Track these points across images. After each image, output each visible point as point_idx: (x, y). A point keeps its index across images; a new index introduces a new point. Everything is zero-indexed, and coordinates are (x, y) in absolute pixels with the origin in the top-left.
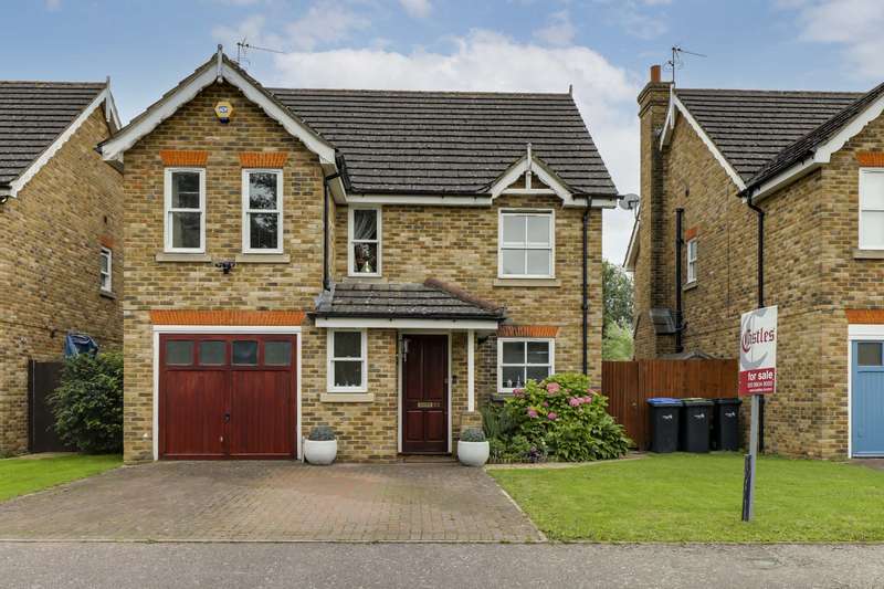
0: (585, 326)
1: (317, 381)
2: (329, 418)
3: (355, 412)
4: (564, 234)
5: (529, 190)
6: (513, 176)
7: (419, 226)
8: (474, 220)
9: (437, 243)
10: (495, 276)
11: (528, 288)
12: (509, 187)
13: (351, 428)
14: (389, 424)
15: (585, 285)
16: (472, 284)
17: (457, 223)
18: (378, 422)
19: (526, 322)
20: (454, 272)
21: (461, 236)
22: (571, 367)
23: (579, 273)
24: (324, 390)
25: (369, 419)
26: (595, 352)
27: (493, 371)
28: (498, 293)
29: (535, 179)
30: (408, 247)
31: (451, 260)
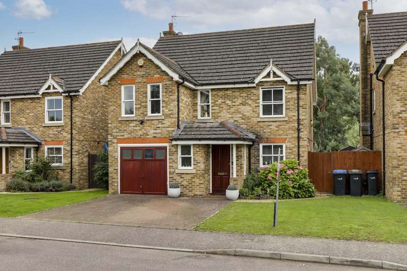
0: (299, 138)
1: (174, 165)
2: (179, 179)
3: (189, 177)
4: (289, 97)
5: (272, 79)
6: (265, 73)
7: (226, 97)
8: (249, 93)
9: (234, 104)
10: (258, 117)
11: (273, 121)
12: (263, 78)
13: (187, 183)
14: (201, 182)
15: (298, 119)
16: (249, 121)
17: (242, 95)
18: (197, 181)
19: (272, 136)
20: (241, 116)
21: (244, 100)
22: (293, 156)
23: (296, 114)
24: (177, 168)
25: (194, 180)
26: (303, 149)
27: (258, 158)
28: (260, 124)
29: (274, 73)
30: (221, 106)
31: (240, 110)
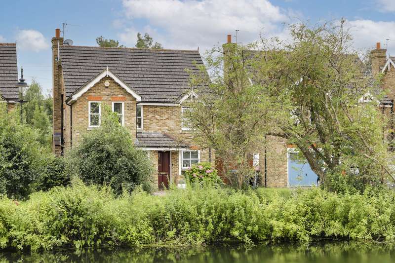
5: (192, 101)
6: (187, 96)
8: (174, 110)
9: (162, 118)
10: (180, 129)
11: (191, 133)
12: (186, 100)
16: (173, 132)
17: (168, 112)
19: (191, 145)
20: (167, 128)
21: (169, 116)
28: (182, 135)
29: (194, 97)
30: (152, 119)
31: (166, 124)
